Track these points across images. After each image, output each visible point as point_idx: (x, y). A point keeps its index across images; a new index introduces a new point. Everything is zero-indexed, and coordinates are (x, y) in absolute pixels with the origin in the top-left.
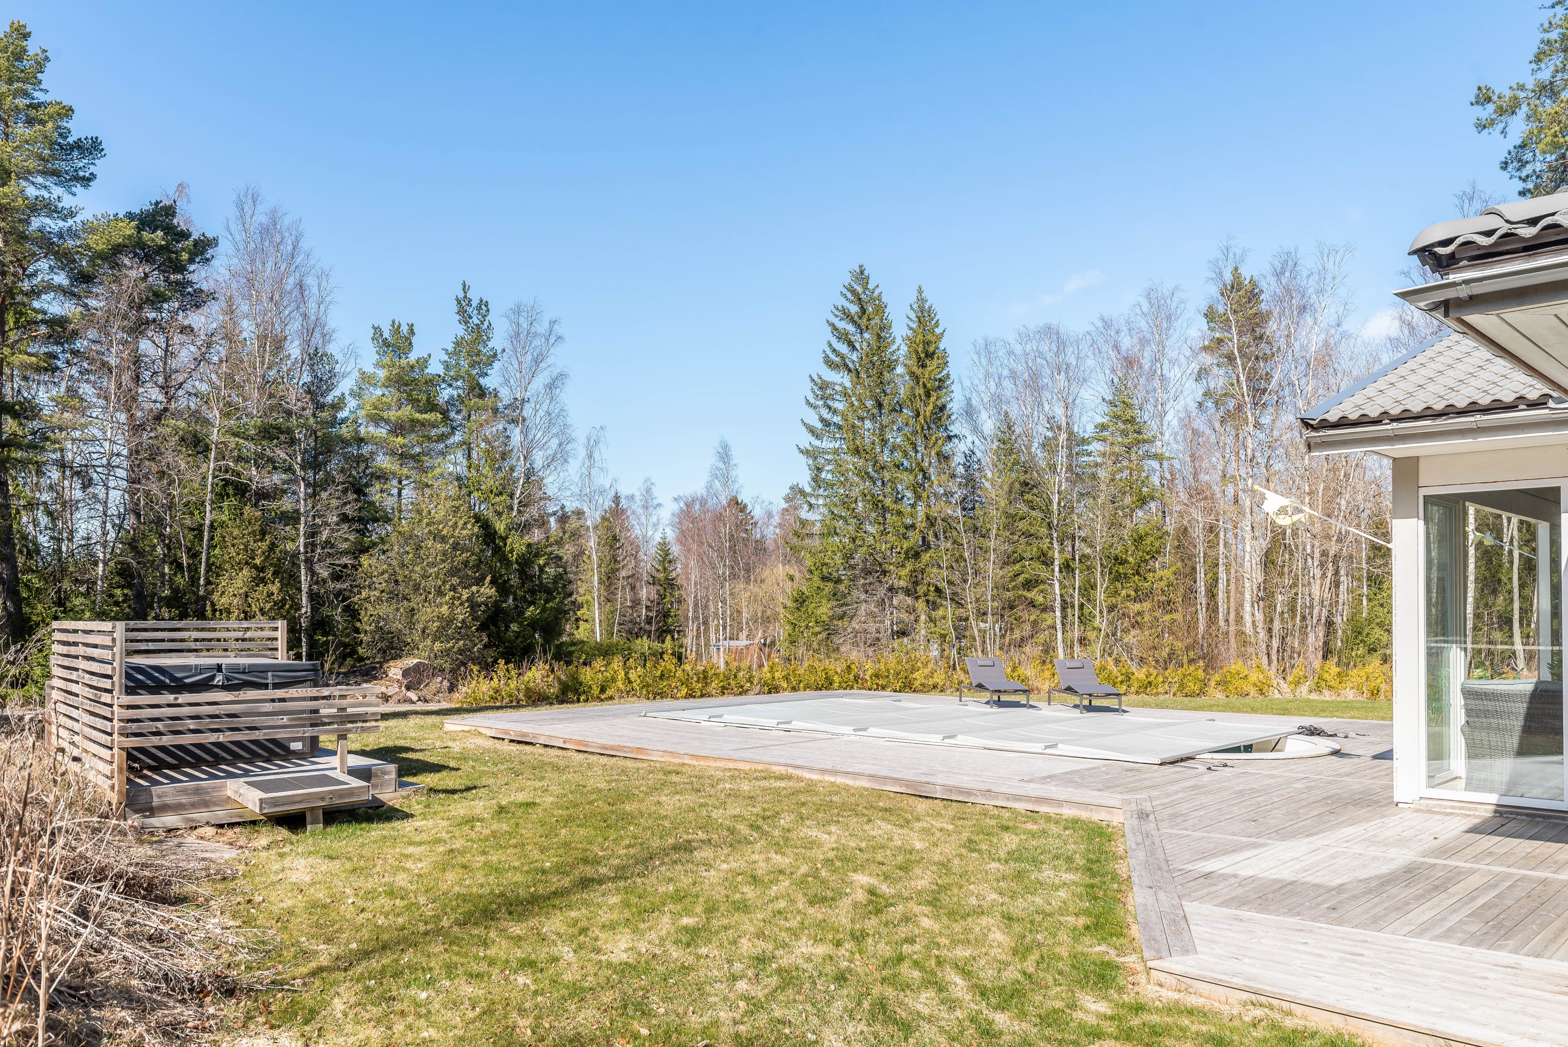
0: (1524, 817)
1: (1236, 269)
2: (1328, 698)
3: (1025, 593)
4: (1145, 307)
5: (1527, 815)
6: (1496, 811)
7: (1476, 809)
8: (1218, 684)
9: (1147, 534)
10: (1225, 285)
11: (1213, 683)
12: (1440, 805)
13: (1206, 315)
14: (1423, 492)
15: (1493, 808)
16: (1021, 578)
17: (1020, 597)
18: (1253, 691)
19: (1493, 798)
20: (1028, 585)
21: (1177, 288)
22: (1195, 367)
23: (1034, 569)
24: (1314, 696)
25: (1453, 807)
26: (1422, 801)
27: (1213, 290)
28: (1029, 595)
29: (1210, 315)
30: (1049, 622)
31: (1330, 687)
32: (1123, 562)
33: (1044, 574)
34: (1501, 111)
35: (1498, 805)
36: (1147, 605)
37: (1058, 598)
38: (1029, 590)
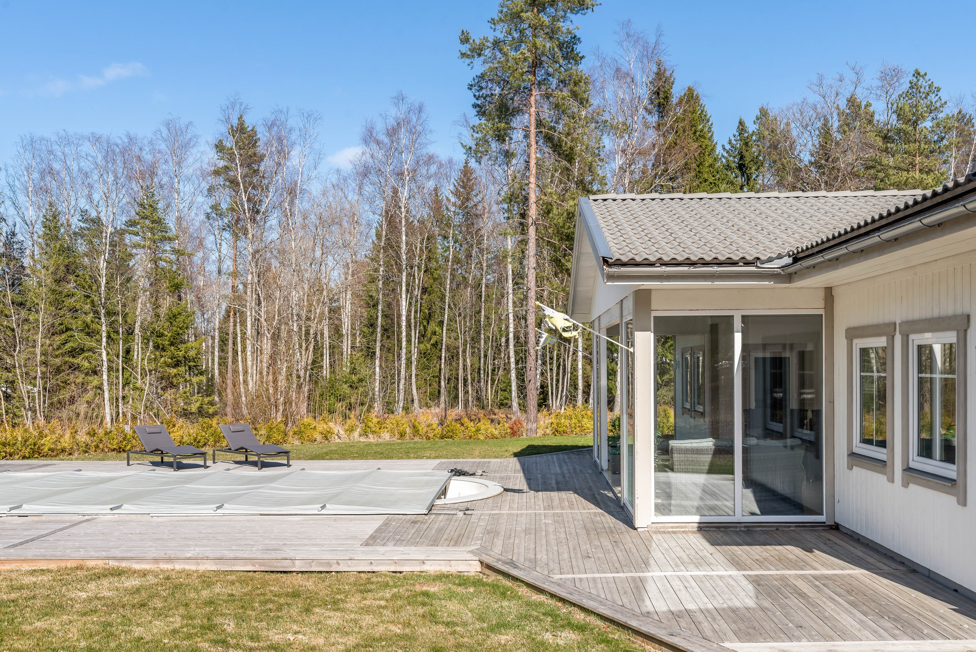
0: (714, 529)
1: (241, 117)
2: (372, 440)
3: (71, 360)
4: (165, 132)
5: (716, 527)
6: (699, 527)
7: (686, 527)
8: (295, 433)
9: (180, 314)
10: (232, 126)
11: (291, 433)
12: (664, 527)
13: (217, 146)
14: (654, 314)
15: (696, 525)
16: (68, 346)
17: (66, 363)
18: (319, 437)
19: (697, 518)
20: (73, 353)
21: (190, 123)
22: (205, 186)
23: (80, 339)
24: (363, 439)
25: (672, 527)
26: (653, 525)
27: (224, 129)
28: (75, 361)
29: (219, 147)
30: (95, 383)
31: (373, 432)
32: (161, 335)
33: (90, 343)
34: (472, 50)
35: (699, 523)
36: (182, 369)
37: (105, 364)
38: (74, 357)
